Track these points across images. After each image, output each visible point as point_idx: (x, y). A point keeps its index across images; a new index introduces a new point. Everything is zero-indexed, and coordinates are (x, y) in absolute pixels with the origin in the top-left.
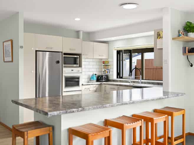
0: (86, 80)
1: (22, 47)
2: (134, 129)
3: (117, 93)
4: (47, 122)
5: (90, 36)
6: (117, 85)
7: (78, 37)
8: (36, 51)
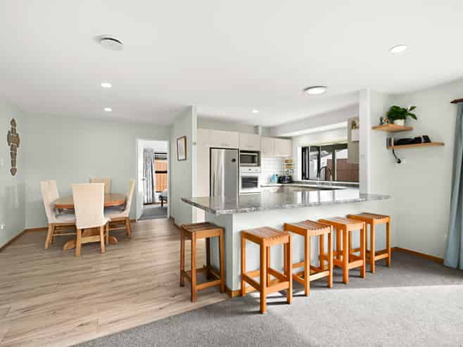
0: (266, 181)
1: (195, 144)
2: (321, 236)
3: (302, 194)
4: (218, 224)
5: (270, 132)
6: (302, 187)
7: (257, 133)
8: (211, 148)
